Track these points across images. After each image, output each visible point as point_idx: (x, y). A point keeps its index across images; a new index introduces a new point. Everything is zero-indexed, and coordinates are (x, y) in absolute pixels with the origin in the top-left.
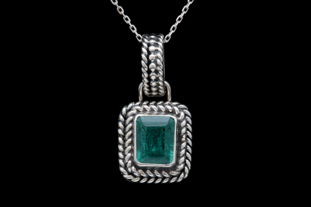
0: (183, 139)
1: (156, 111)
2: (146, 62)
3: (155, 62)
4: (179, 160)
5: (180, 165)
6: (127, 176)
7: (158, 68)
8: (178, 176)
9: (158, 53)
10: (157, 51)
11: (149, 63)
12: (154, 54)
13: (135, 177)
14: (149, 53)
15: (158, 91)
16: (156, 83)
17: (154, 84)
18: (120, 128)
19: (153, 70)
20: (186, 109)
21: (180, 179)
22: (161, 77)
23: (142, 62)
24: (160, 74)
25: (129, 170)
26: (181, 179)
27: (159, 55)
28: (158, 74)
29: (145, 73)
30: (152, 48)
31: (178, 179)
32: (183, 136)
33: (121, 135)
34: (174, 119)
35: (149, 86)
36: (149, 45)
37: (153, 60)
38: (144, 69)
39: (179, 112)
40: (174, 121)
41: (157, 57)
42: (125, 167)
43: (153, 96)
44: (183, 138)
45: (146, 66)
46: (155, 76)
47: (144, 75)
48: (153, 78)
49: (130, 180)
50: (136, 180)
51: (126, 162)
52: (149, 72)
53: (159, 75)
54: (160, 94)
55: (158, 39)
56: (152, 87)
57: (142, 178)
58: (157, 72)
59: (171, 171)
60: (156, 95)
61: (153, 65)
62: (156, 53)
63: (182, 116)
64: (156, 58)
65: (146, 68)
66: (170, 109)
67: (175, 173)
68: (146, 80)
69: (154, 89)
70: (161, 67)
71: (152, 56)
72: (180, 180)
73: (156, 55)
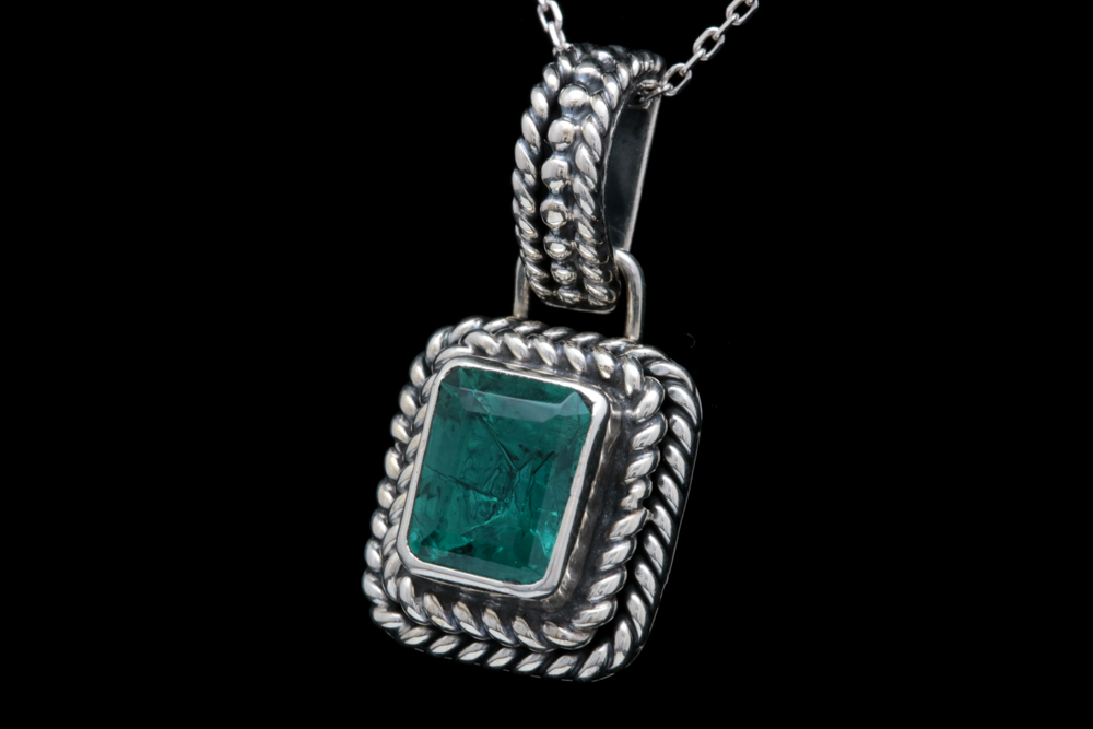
0: (628, 498)
1: (549, 363)
2: (534, 148)
3: (570, 153)
4: (594, 582)
5: (594, 605)
6: (383, 615)
7: (578, 185)
8: (583, 652)
9: (590, 120)
10: (585, 110)
11: (545, 151)
12: (574, 122)
13: (410, 622)
14: (555, 112)
15: (579, 286)
16: (568, 248)
17: (558, 249)
18: (401, 412)
19: (556, 186)
20: (681, 382)
21: (591, 666)
22: (588, 224)
23: (520, 148)
24: (582, 210)
25: (392, 588)
26: (594, 670)
27: (591, 129)
28: (575, 206)
29: (526, 197)
30: (572, 96)
31: (580, 664)
32: (630, 486)
33: (398, 440)
34: (589, 405)
35: (541, 256)
36: (567, 81)
37: (561, 142)
38: (523, 177)
39: (638, 388)
40: (591, 411)
41: (580, 137)
42: (380, 577)
43: (563, 303)
44: (628, 494)
45: (532, 167)
46: (563, 215)
47: (521, 207)
48: (555, 221)
49: (395, 631)
50: (415, 638)
51: (385, 552)
52: (540, 191)
53: (576, 213)
54: (592, 302)
55: (615, 67)
56: (556, 261)
58: (569, 196)
59: (548, 625)
60: (576, 304)
61: (557, 163)
62: (583, 118)
63: (648, 406)
64: (575, 137)
65: (529, 173)
66: (606, 368)
67: (564, 636)
68: (528, 230)
69: (563, 274)
70: (590, 181)
71: (561, 128)
72: (587, 672)
73: (577, 127)
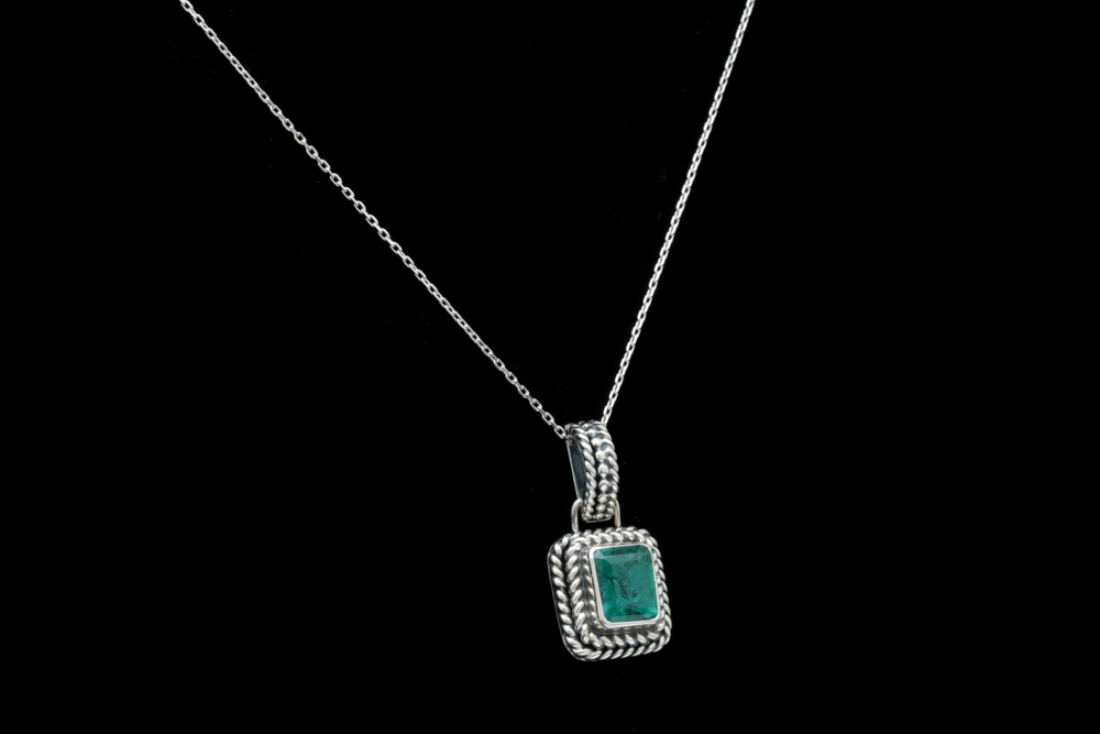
2: (592, 463)
3: (606, 462)
6: (579, 650)
7: (612, 472)
9: (607, 447)
10: (604, 445)
11: (597, 464)
12: (602, 450)
13: (594, 649)
14: (594, 449)
15: (605, 512)
16: (607, 497)
18: (556, 576)
19: (604, 476)
21: (660, 646)
22: (616, 486)
23: (587, 463)
24: (614, 481)
25: (586, 640)
27: (609, 450)
28: (612, 480)
29: (592, 481)
30: (596, 441)
31: (657, 646)
33: (561, 587)
35: (594, 504)
36: (590, 437)
37: (602, 459)
38: (590, 473)
41: (607, 455)
42: (578, 637)
43: (596, 520)
45: (593, 470)
46: (607, 485)
47: (590, 485)
48: (604, 488)
49: (586, 656)
50: (594, 656)
51: (578, 627)
52: (598, 478)
53: (612, 483)
54: (607, 516)
57: (605, 649)
58: (609, 477)
59: (649, 633)
60: (599, 519)
61: (603, 467)
62: (605, 448)
67: (654, 636)
68: (592, 493)
70: (616, 469)
71: (600, 453)
73: (605, 452)
